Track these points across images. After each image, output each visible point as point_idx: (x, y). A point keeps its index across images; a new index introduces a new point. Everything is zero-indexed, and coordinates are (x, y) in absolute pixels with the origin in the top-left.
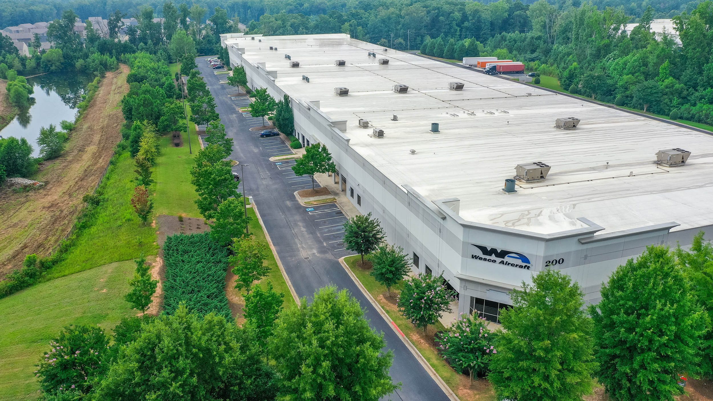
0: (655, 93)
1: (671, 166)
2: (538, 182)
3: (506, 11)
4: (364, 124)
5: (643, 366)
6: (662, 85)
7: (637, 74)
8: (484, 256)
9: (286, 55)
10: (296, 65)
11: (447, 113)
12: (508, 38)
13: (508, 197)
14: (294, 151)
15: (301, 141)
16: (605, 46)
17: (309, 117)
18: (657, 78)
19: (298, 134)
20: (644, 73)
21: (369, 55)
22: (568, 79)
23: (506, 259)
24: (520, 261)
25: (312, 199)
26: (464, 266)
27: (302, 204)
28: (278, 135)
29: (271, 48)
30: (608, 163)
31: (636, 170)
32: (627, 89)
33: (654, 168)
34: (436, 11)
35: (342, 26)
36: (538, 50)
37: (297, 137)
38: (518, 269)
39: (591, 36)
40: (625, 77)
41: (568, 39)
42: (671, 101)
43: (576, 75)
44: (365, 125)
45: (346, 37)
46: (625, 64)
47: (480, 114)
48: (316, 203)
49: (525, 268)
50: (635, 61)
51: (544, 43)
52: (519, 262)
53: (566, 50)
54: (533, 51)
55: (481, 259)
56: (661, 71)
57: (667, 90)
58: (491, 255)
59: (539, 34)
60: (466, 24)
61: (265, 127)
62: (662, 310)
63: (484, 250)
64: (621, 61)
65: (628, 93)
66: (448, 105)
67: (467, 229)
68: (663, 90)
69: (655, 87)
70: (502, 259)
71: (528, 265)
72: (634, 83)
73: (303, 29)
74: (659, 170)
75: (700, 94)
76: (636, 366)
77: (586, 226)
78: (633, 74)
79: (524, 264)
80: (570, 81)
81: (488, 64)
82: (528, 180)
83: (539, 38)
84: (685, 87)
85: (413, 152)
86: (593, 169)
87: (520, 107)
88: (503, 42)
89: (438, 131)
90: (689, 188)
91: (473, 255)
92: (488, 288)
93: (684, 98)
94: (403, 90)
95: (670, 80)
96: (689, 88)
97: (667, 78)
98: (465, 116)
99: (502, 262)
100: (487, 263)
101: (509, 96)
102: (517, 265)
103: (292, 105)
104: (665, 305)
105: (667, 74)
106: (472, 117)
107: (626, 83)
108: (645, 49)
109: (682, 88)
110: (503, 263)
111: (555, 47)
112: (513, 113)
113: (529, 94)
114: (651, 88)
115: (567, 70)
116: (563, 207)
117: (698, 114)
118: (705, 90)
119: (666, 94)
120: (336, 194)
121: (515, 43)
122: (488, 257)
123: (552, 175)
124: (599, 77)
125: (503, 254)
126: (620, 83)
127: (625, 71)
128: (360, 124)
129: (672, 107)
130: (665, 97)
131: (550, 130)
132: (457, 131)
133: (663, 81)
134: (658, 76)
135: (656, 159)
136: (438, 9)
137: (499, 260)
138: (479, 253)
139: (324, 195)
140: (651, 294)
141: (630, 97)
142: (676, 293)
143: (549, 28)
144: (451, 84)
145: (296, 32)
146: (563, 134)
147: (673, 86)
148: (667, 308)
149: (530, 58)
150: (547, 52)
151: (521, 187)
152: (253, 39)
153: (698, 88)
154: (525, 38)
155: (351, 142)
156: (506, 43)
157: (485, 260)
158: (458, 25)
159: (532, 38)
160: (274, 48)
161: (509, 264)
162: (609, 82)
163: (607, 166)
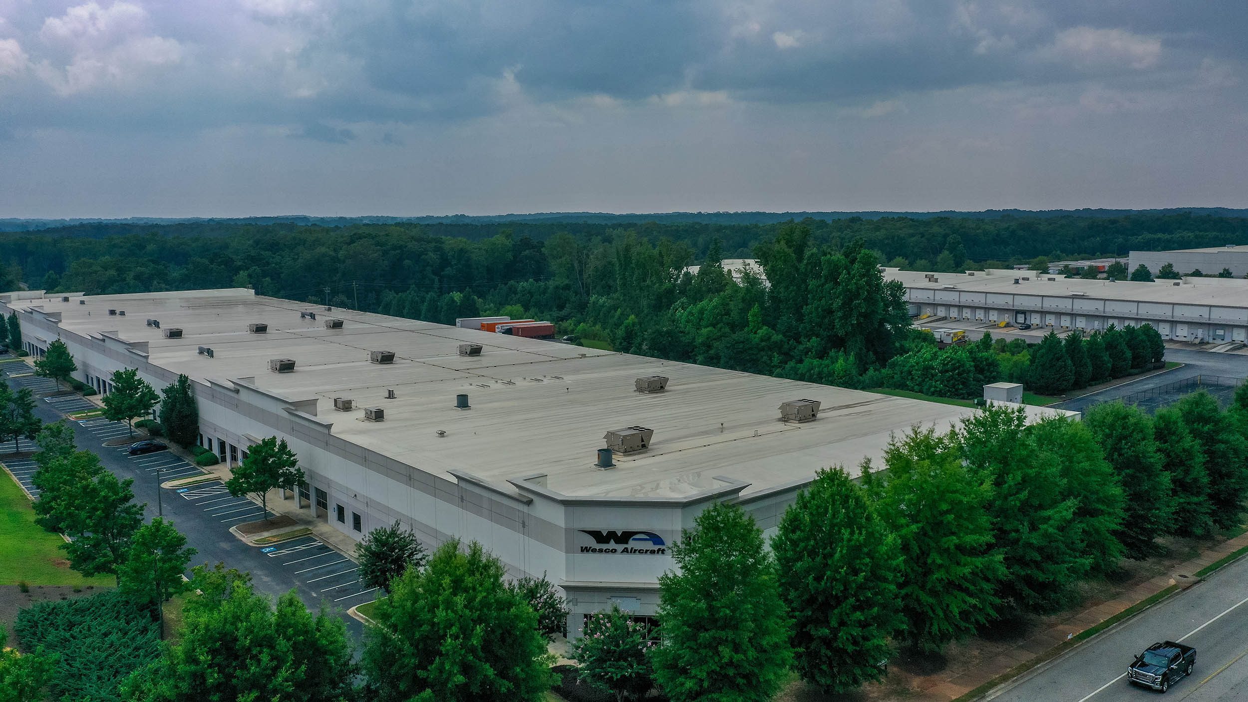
0: (749, 349)
1: (801, 421)
2: (639, 453)
3: (508, 251)
4: (344, 405)
5: (842, 623)
6: (756, 338)
7: (719, 326)
8: (598, 546)
9: (148, 321)
10: (175, 334)
11: (471, 385)
12: (519, 289)
13: (604, 473)
14: (205, 469)
15: (216, 451)
16: (667, 293)
17: (237, 406)
18: (746, 329)
19: (210, 440)
20: (728, 324)
21: (303, 316)
22: (624, 339)
23: (632, 544)
24: (651, 542)
25: (266, 534)
26: (570, 568)
27: (251, 544)
28: (165, 448)
29: (112, 312)
30: (722, 424)
31: (761, 430)
32: (709, 347)
33: (781, 426)
34: (398, 251)
35: (235, 278)
36: (567, 305)
37: (206, 446)
38: (648, 557)
39: (645, 281)
40: (704, 331)
41: (610, 287)
42: (770, 359)
43: (636, 334)
44: (346, 406)
45: (248, 293)
46: (702, 312)
47: (520, 383)
48: (276, 540)
49: (658, 553)
50: (715, 307)
51: (576, 295)
52: (650, 546)
53: (609, 303)
54: (561, 307)
55: (594, 551)
56: (750, 318)
57: (763, 344)
58: (608, 542)
59: (567, 282)
60: (448, 271)
61: (133, 439)
62: (849, 540)
63: (597, 536)
64: (695, 309)
65: (712, 352)
66: (467, 375)
67: (570, 509)
68: (758, 344)
69: (748, 340)
70: (626, 546)
71: (662, 547)
72: (718, 339)
73: (159, 283)
74: (787, 428)
75: (804, 346)
76: (834, 623)
77: (724, 484)
78: (714, 326)
79: (656, 548)
80: (629, 343)
81: (499, 326)
82: (626, 452)
83: (567, 287)
84: (785, 340)
85: (442, 434)
86: (706, 433)
87: (576, 371)
88: (513, 295)
89: (468, 406)
90: (830, 443)
91: (582, 547)
92: (608, 595)
93: (786, 354)
94: (387, 359)
95: (764, 331)
96: (790, 340)
97: (761, 328)
98: (499, 386)
99: (625, 551)
100: (603, 555)
101: (553, 359)
102: (647, 551)
103: (193, 392)
104: (852, 533)
105: (758, 323)
106: (511, 386)
107: (707, 338)
108: (722, 293)
109: (781, 341)
110: (627, 552)
111: (593, 298)
112: (569, 379)
113: (582, 355)
114: (743, 342)
115: (623, 327)
116: (685, 477)
117: (808, 374)
118: (809, 341)
119: (763, 349)
120: (309, 523)
121: (532, 297)
122: (604, 546)
123: (654, 444)
124: (669, 333)
125: (626, 537)
126: (700, 340)
127: (703, 323)
128: (336, 405)
129: (773, 367)
130: (762, 353)
131: (629, 394)
132: (496, 405)
133: (755, 333)
134: (748, 326)
135: (780, 416)
136: (401, 247)
137: (620, 547)
138: (591, 542)
139: (286, 526)
140: (833, 526)
141: (716, 358)
142: (861, 518)
143: (580, 272)
144: (461, 347)
145: (147, 288)
146: (648, 399)
147: (769, 338)
148: (856, 536)
149: (558, 317)
150: (582, 307)
151: (618, 459)
152: (66, 299)
153: (802, 339)
154: (546, 288)
155: (333, 430)
156: (518, 296)
157: (601, 551)
158: (435, 273)
159: (557, 287)
160: (118, 312)
161: (635, 551)
162: (685, 339)
163: (722, 429)
